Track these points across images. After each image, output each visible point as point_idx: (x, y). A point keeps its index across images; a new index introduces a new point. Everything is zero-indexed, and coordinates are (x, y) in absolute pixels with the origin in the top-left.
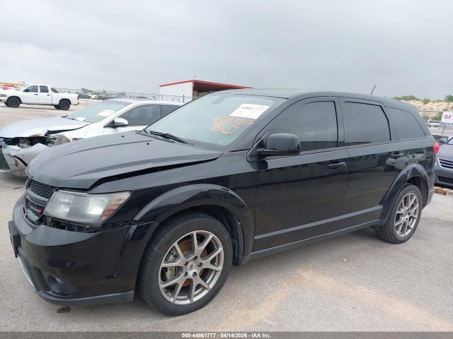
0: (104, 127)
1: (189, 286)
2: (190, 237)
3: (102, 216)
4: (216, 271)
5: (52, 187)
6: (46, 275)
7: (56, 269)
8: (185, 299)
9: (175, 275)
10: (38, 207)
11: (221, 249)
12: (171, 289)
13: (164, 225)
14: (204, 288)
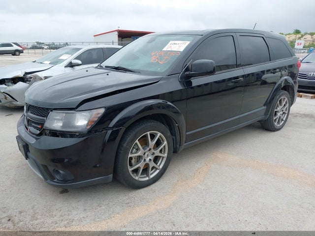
0: (65, 67)
1: (147, 168)
2: (146, 136)
3: (87, 126)
4: (163, 157)
5: (47, 109)
6: (51, 169)
7: (57, 164)
8: (145, 177)
9: (137, 162)
10: (38, 124)
11: (165, 142)
12: (136, 171)
13: (129, 129)
14: (157, 169)
